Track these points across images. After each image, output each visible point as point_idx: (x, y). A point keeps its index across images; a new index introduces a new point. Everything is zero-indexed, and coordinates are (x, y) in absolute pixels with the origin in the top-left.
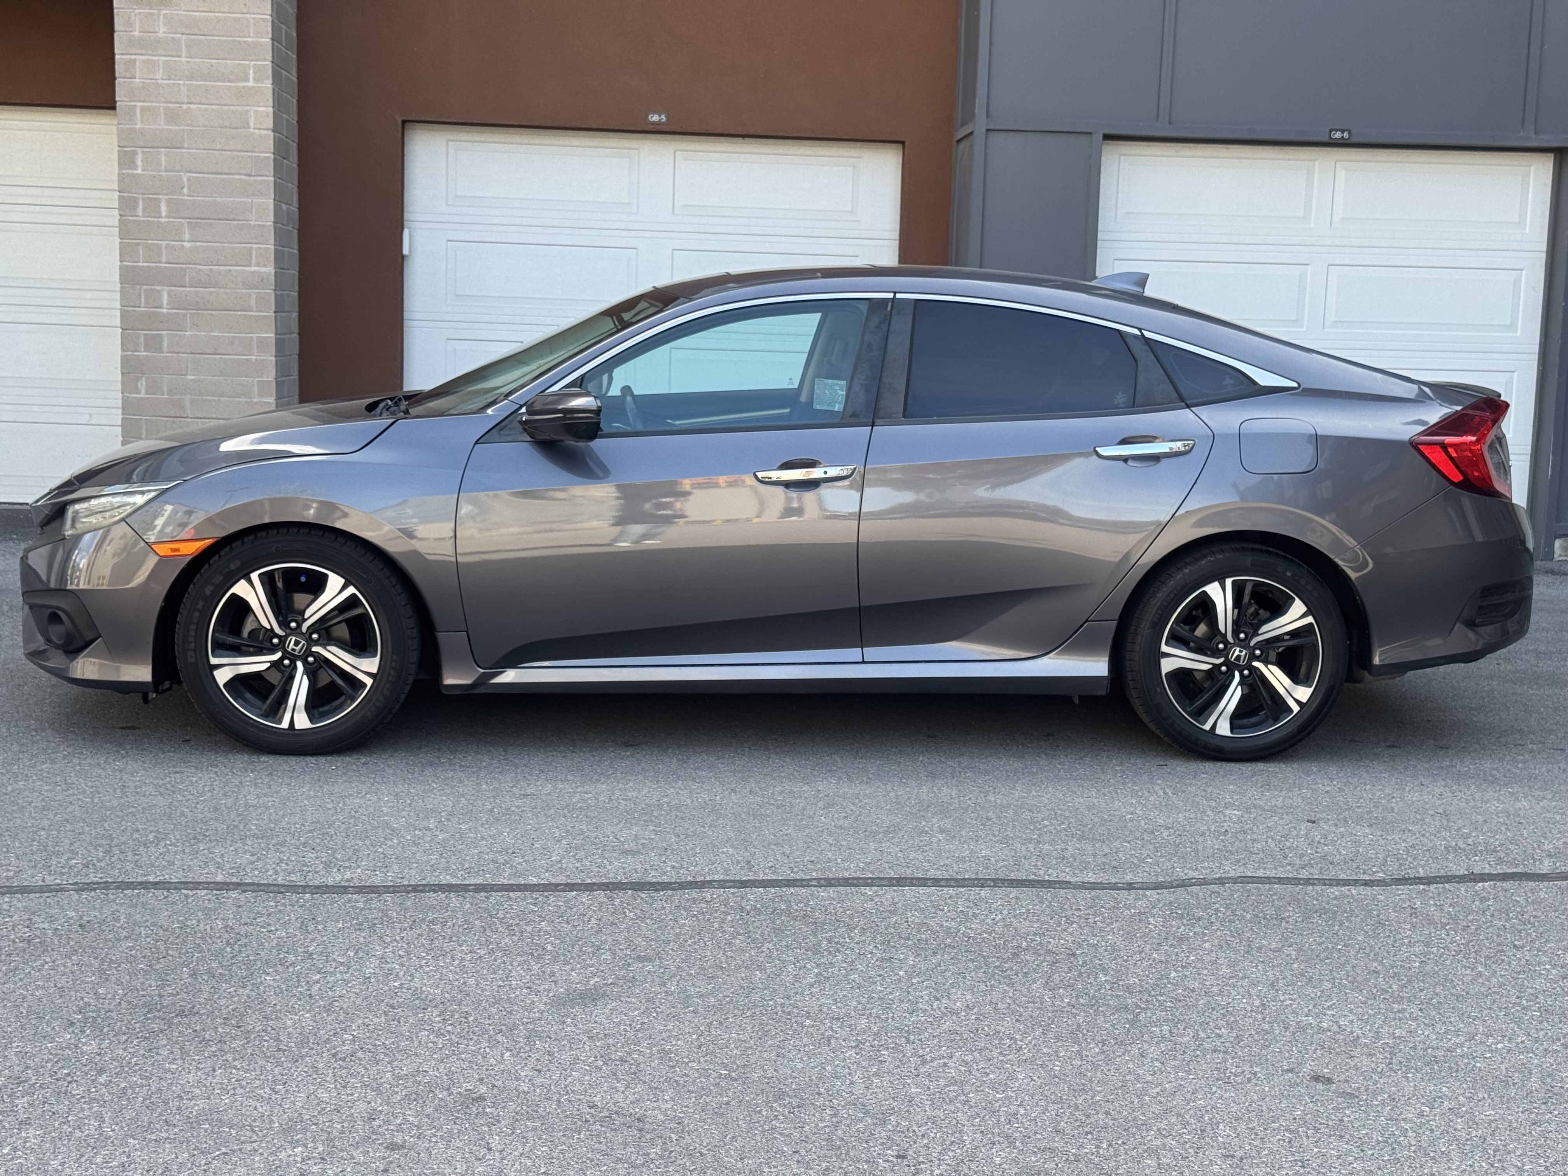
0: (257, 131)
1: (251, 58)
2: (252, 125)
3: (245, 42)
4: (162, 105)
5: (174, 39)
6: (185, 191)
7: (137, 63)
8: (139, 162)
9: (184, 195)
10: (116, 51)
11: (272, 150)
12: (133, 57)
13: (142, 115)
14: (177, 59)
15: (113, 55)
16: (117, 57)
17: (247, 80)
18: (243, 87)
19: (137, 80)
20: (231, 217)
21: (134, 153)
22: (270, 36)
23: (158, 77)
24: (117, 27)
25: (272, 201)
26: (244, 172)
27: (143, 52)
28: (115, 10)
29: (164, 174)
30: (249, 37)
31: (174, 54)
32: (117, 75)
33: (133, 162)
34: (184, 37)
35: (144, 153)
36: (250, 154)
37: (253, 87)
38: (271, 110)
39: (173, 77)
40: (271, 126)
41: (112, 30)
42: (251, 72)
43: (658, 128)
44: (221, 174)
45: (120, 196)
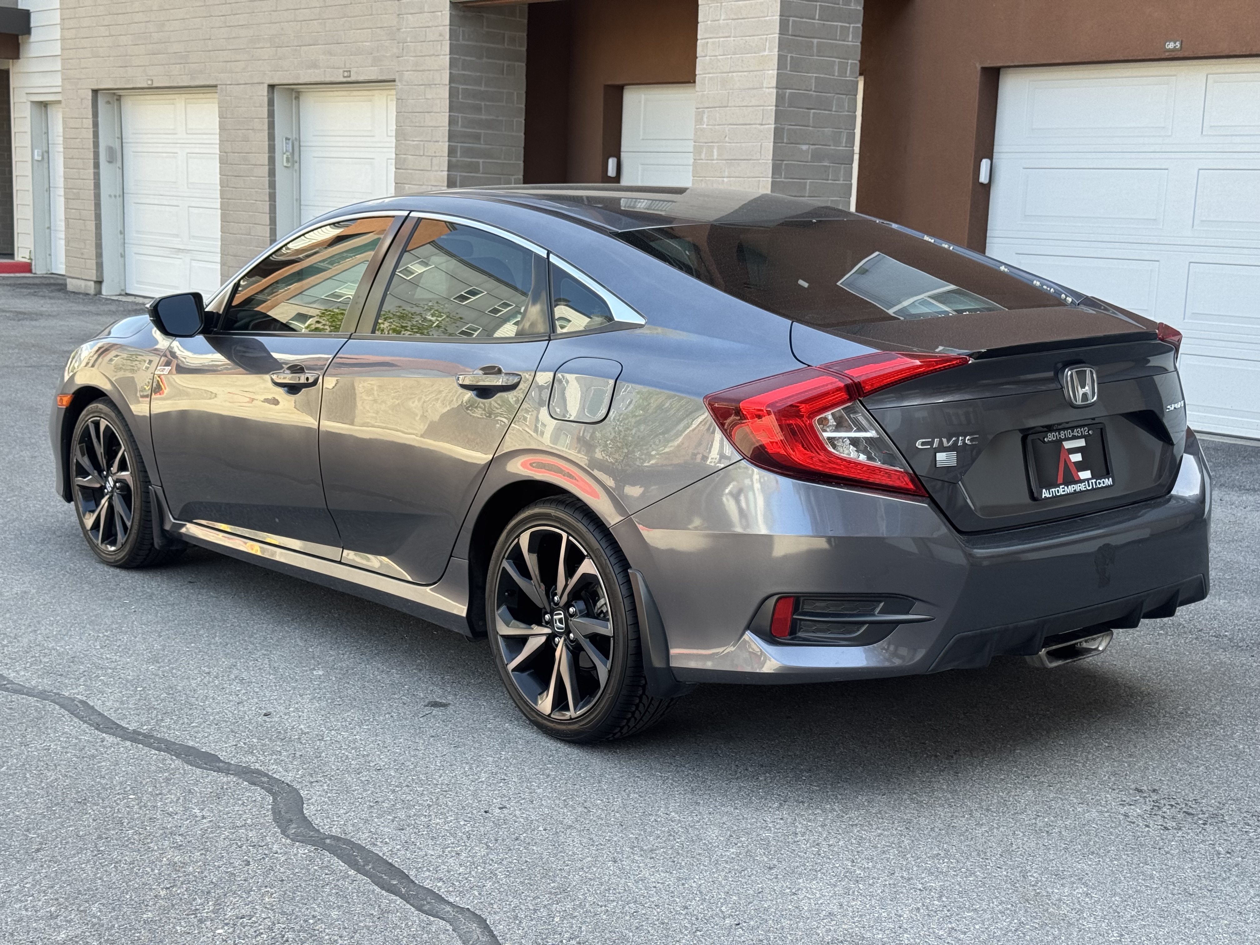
0: (767, 90)
1: (767, 33)
2: (765, 85)
3: (765, 21)
4: (719, 75)
5: (727, 24)
6: (727, 139)
7: (709, 45)
8: (705, 120)
9: (726, 142)
10: (699, 37)
11: (774, 104)
12: (706, 40)
13: (708, 83)
14: (729, 39)
15: (697, 40)
16: (699, 42)
17: (765, 50)
18: (762, 56)
19: (707, 58)
20: (749, 158)
21: (703, 112)
22: (779, 14)
23: (717, 54)
24: (700, 19)
25: (772, 144)
26: (758, 122)
27: (711, 36)
28: (700, 8)
29: (717, 127)
30: (767, 16)
31: (726, 35)
32: (698, 55)
33: (702, 119)
34: (733, 22)
35: (708, 112)
36: (762, 108)
37: (767, 55)
38: (775, 72)
39: (726, 53)
40: (774, 84)
41: (696, 22)
42: (767, 44)
43: (1174, 54)
44: (746, 124)
45: (695, 145)
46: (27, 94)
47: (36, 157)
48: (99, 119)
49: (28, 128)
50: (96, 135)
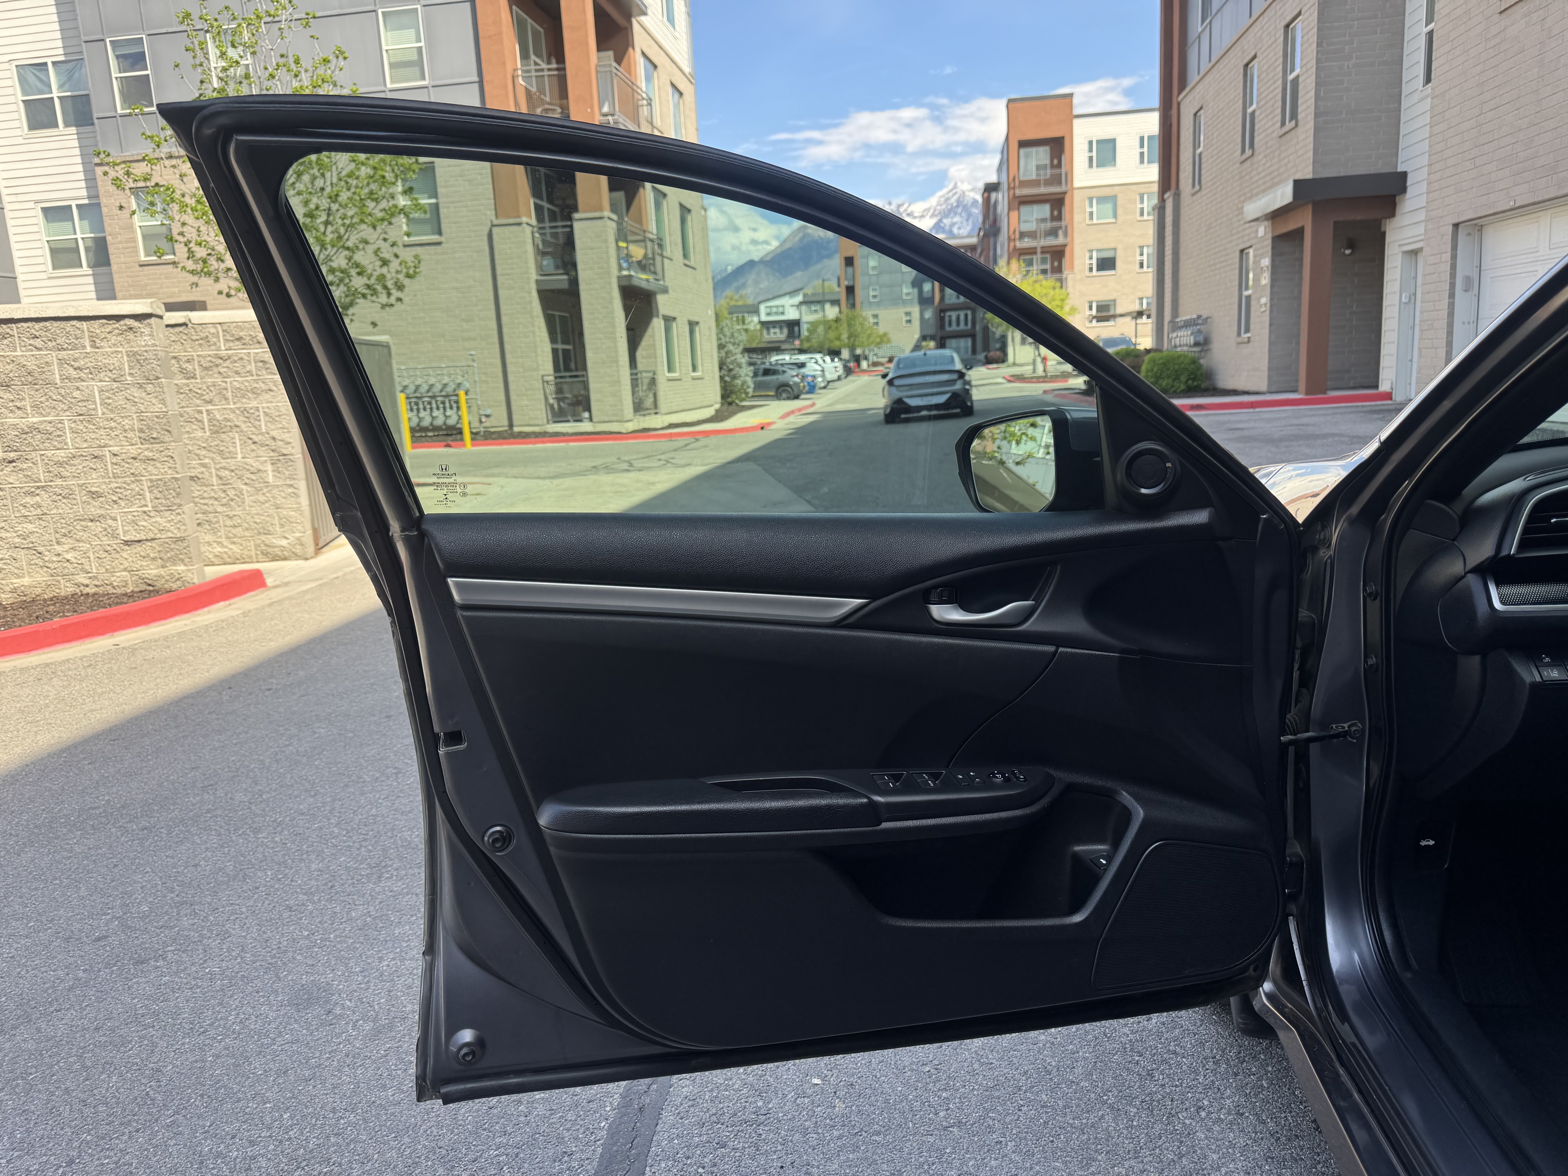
46: (1400, 246)
47: (1404, 300)
48: (1458, 252)
49: (1398, 275)
50: (1453, 267)
